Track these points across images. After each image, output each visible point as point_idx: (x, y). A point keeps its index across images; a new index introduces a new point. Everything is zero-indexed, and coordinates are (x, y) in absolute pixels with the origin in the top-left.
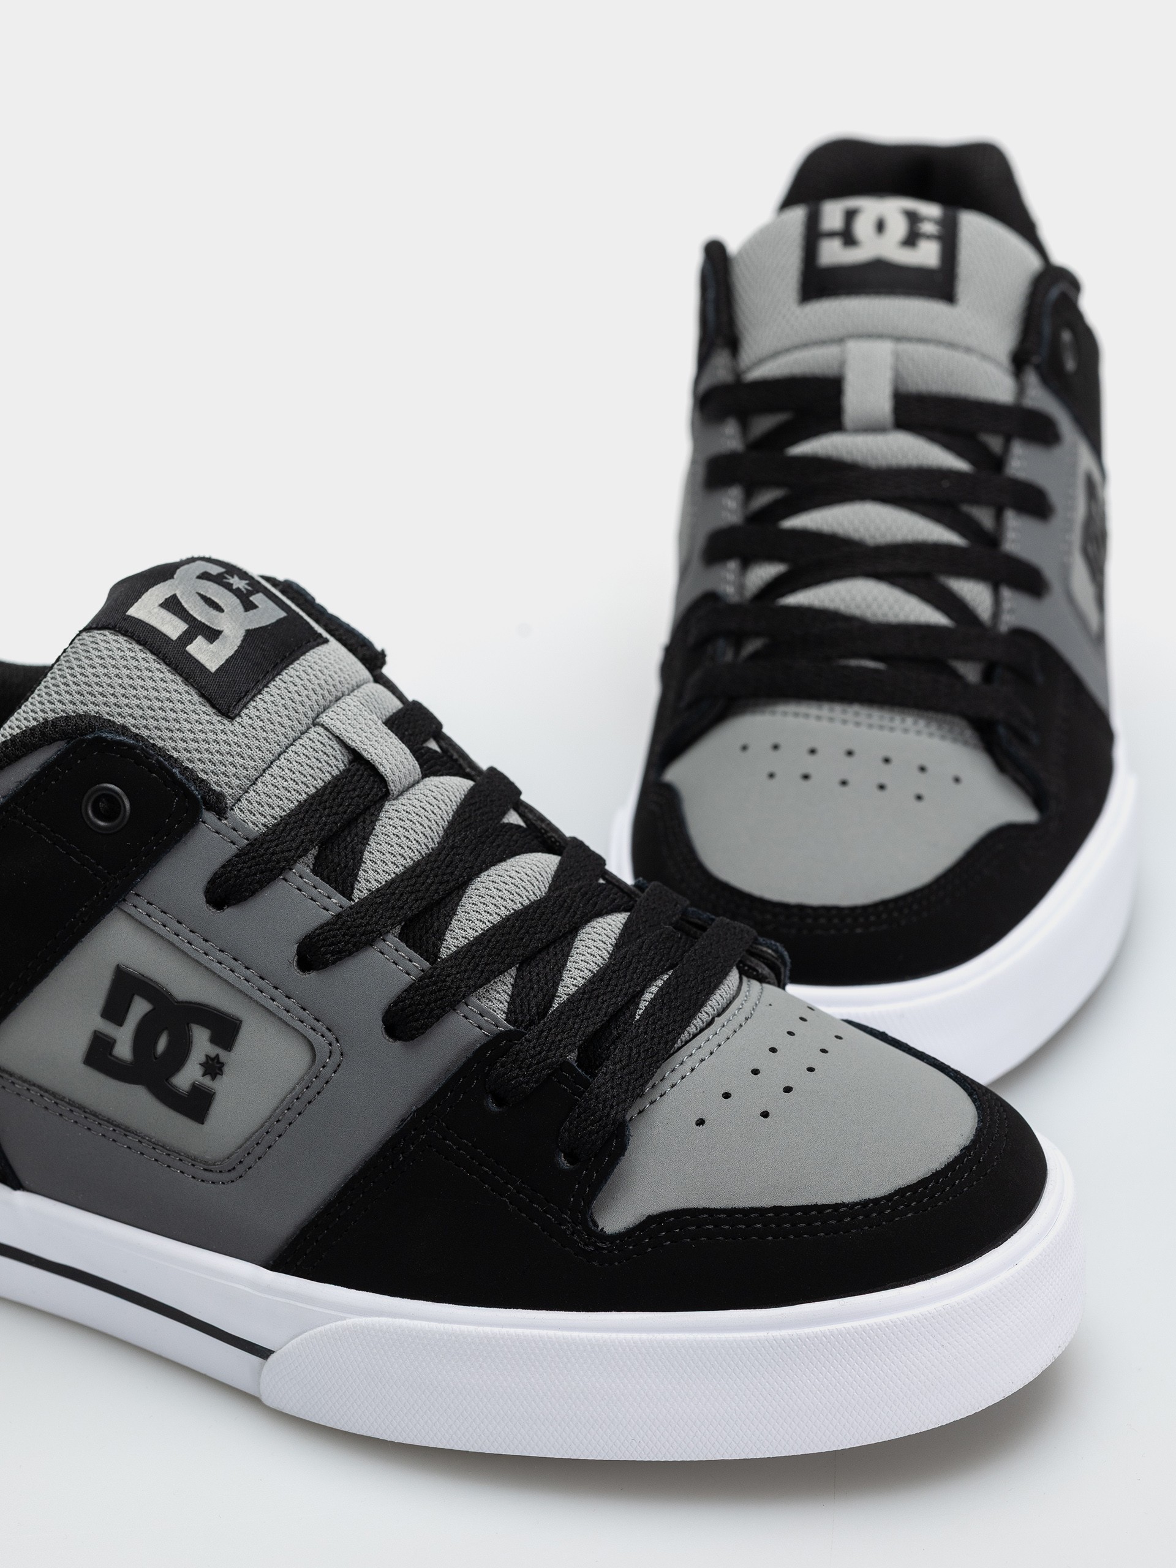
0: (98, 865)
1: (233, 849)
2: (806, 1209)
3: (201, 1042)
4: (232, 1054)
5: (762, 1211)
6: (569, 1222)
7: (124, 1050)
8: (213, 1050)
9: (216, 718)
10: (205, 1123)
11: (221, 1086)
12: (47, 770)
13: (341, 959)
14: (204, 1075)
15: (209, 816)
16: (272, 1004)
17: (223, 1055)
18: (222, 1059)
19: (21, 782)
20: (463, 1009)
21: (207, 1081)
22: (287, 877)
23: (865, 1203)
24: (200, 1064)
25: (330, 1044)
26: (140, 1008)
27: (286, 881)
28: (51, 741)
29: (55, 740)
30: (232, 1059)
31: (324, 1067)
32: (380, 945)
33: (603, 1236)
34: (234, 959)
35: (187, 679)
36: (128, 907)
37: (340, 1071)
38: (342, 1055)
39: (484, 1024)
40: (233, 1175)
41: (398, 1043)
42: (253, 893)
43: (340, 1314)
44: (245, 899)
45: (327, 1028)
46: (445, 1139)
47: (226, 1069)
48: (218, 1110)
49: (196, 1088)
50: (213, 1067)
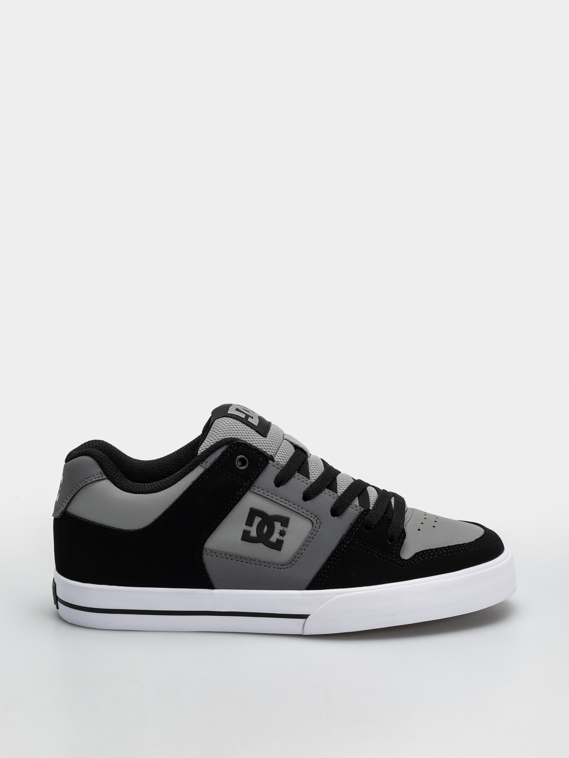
0: (242, 479)
1: (279, 471)
2: (456, 546)
3: (278, 526)
4: (288, 528)
5: (445, 548)
6: (395, 558)
7: (254, 533)
8: (282, 528)
9: (262, 437)
10: (281, 550)
11: (286, 539)
12: (223, 454)
13: (316, 496)
14: (280, 536)
15: (270, 462)
16: (298, 511)
17: (285, 529)
18: (284, 531)
19: (216, 459)
20: (351, 506)
21: (281, 538)
22: (295, 476)
23: (470, 543)
24: (279, 533)
25: (316, 521)
26: (258, 520)
27: (294, 477)
28: (223, 446)
29: (224, 445)
30: (288, 530)
31: (316, 527)
32: (324, 492)
33: (404, 560)
34: (285, 500)
35: (252, 428)
36: (252, 490)
37: (320, 528)
38: (320, 523)
39: (357, 509)
40: (291, 565)
41: (336, 517)
42: (287, 481)
43: (334, 596)
44: (285, 483)
45: (315, 516)
46: (354, 541)
47: (286, 533)
48: (285, 546)
49: (278, 540)
50: (282, 533)
